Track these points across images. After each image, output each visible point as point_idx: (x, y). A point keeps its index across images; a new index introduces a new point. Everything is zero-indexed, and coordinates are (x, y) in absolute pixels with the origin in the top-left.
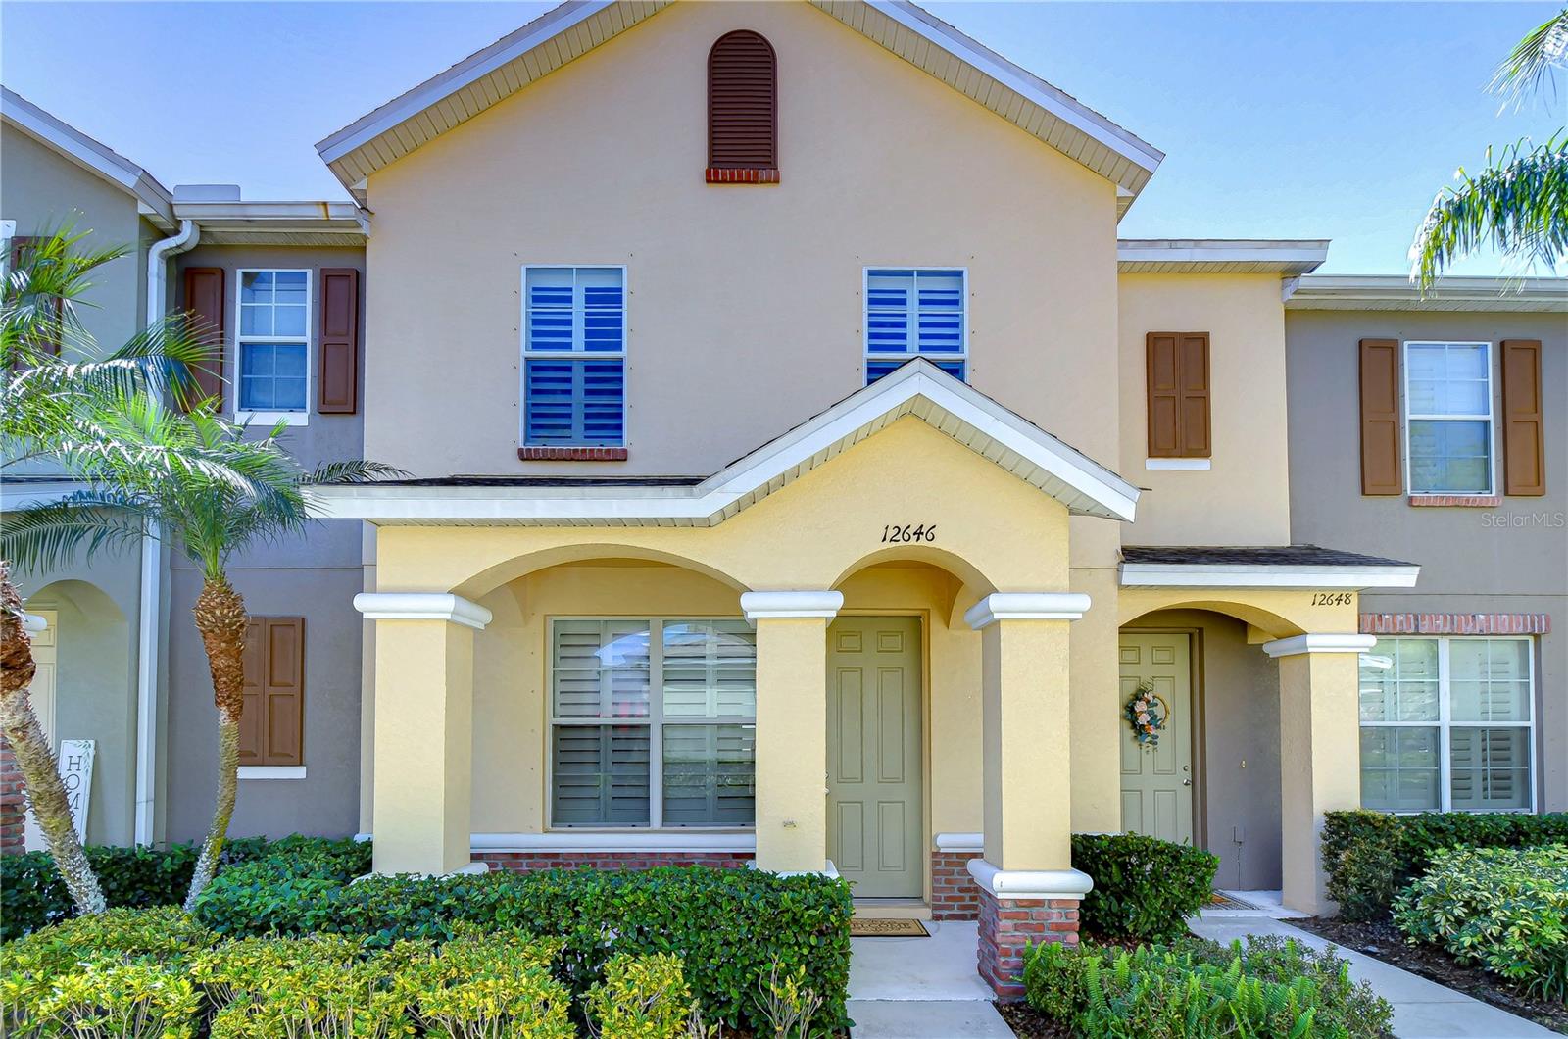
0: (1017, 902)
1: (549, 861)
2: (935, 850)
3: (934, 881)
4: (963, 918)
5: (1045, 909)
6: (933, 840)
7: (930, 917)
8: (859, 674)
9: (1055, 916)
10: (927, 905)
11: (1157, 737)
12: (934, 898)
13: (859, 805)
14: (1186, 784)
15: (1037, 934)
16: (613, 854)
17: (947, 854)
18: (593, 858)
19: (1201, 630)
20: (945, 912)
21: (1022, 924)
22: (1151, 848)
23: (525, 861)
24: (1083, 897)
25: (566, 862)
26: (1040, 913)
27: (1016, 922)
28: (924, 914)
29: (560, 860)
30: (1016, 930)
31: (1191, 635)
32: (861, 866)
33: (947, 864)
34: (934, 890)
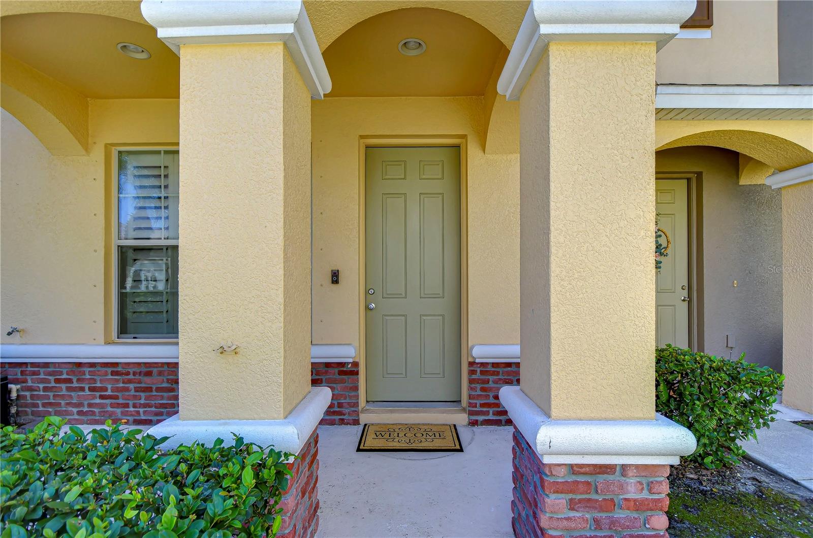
0: (573, 469)
1: (109, 370)
2: (470, 360)
3: (471, 389)
4: (498, 423)
5: (616, 477)
6: (469, 351)
7: (466, 422)
8: (403, 199)
9: (631, 488)
10: (464, 410)
11: (661, 262)
12: (470, 405)
13: (403, 318)
14: (684, 300)
15: (604, 515)
16: (168, 364)
17: (482, 364)
18: (150, 367)
19: (699, 175)
20: (481, 418)
21: (580, 501)
22: (707, 366)
23: (87, 370)
24: (676, 461)
25: (124, 371)
26: (607, 483)
27: (571, 496)
28: (461, 419)
29: (119, 369)
30: (572, 509)
31: (689, 180)
32: (404, 374)
33: (482, 373)
34: (470, 397)
